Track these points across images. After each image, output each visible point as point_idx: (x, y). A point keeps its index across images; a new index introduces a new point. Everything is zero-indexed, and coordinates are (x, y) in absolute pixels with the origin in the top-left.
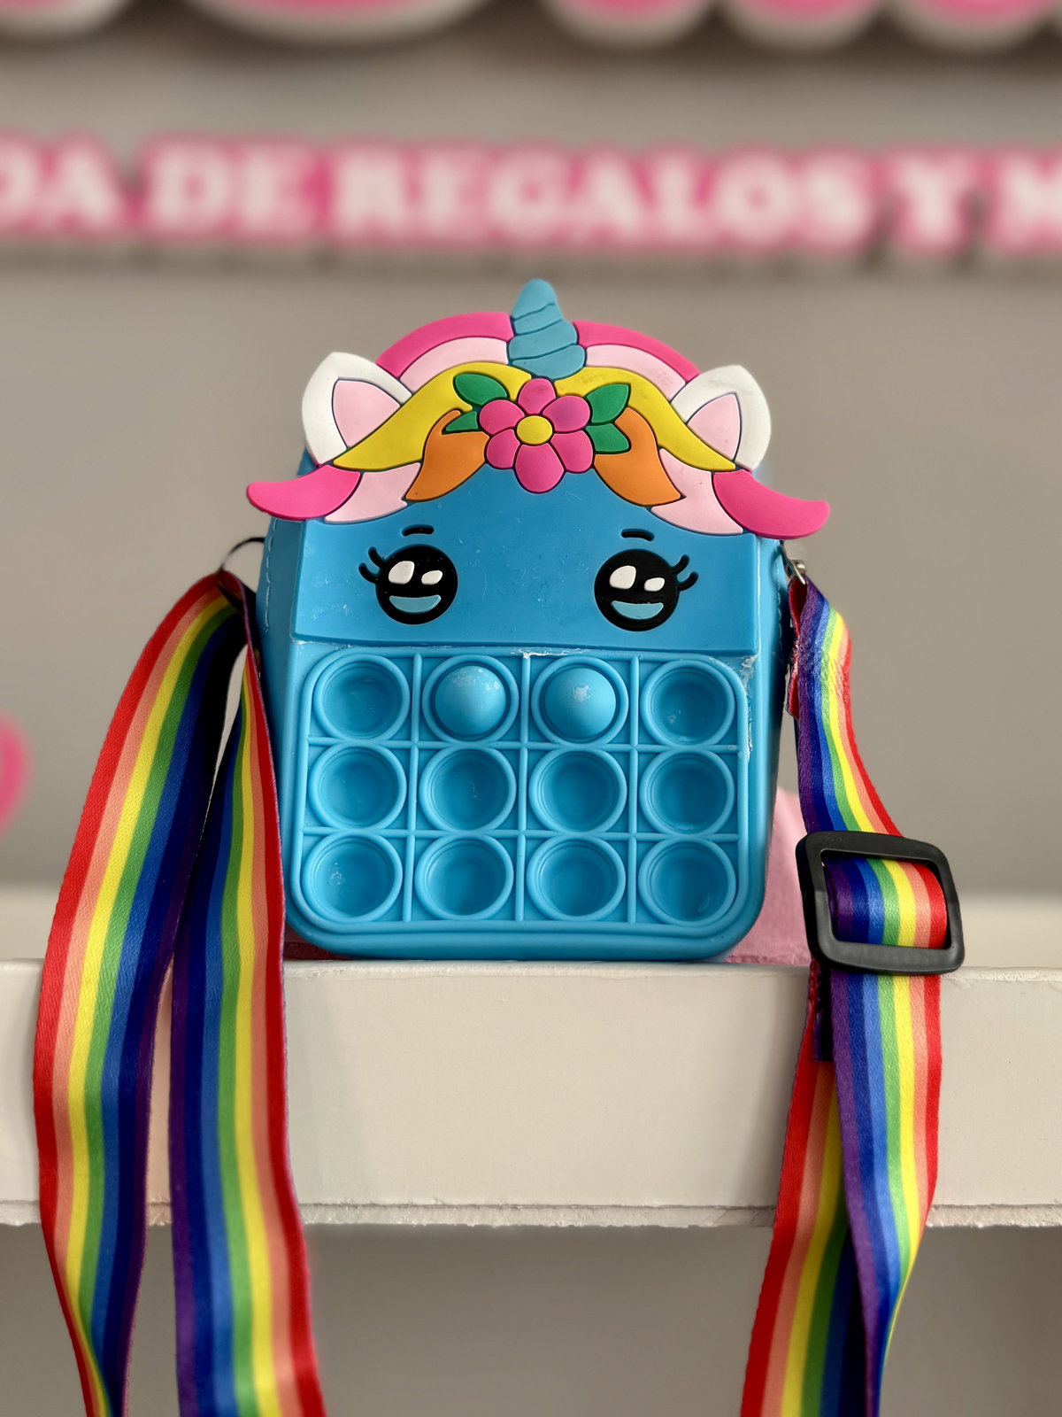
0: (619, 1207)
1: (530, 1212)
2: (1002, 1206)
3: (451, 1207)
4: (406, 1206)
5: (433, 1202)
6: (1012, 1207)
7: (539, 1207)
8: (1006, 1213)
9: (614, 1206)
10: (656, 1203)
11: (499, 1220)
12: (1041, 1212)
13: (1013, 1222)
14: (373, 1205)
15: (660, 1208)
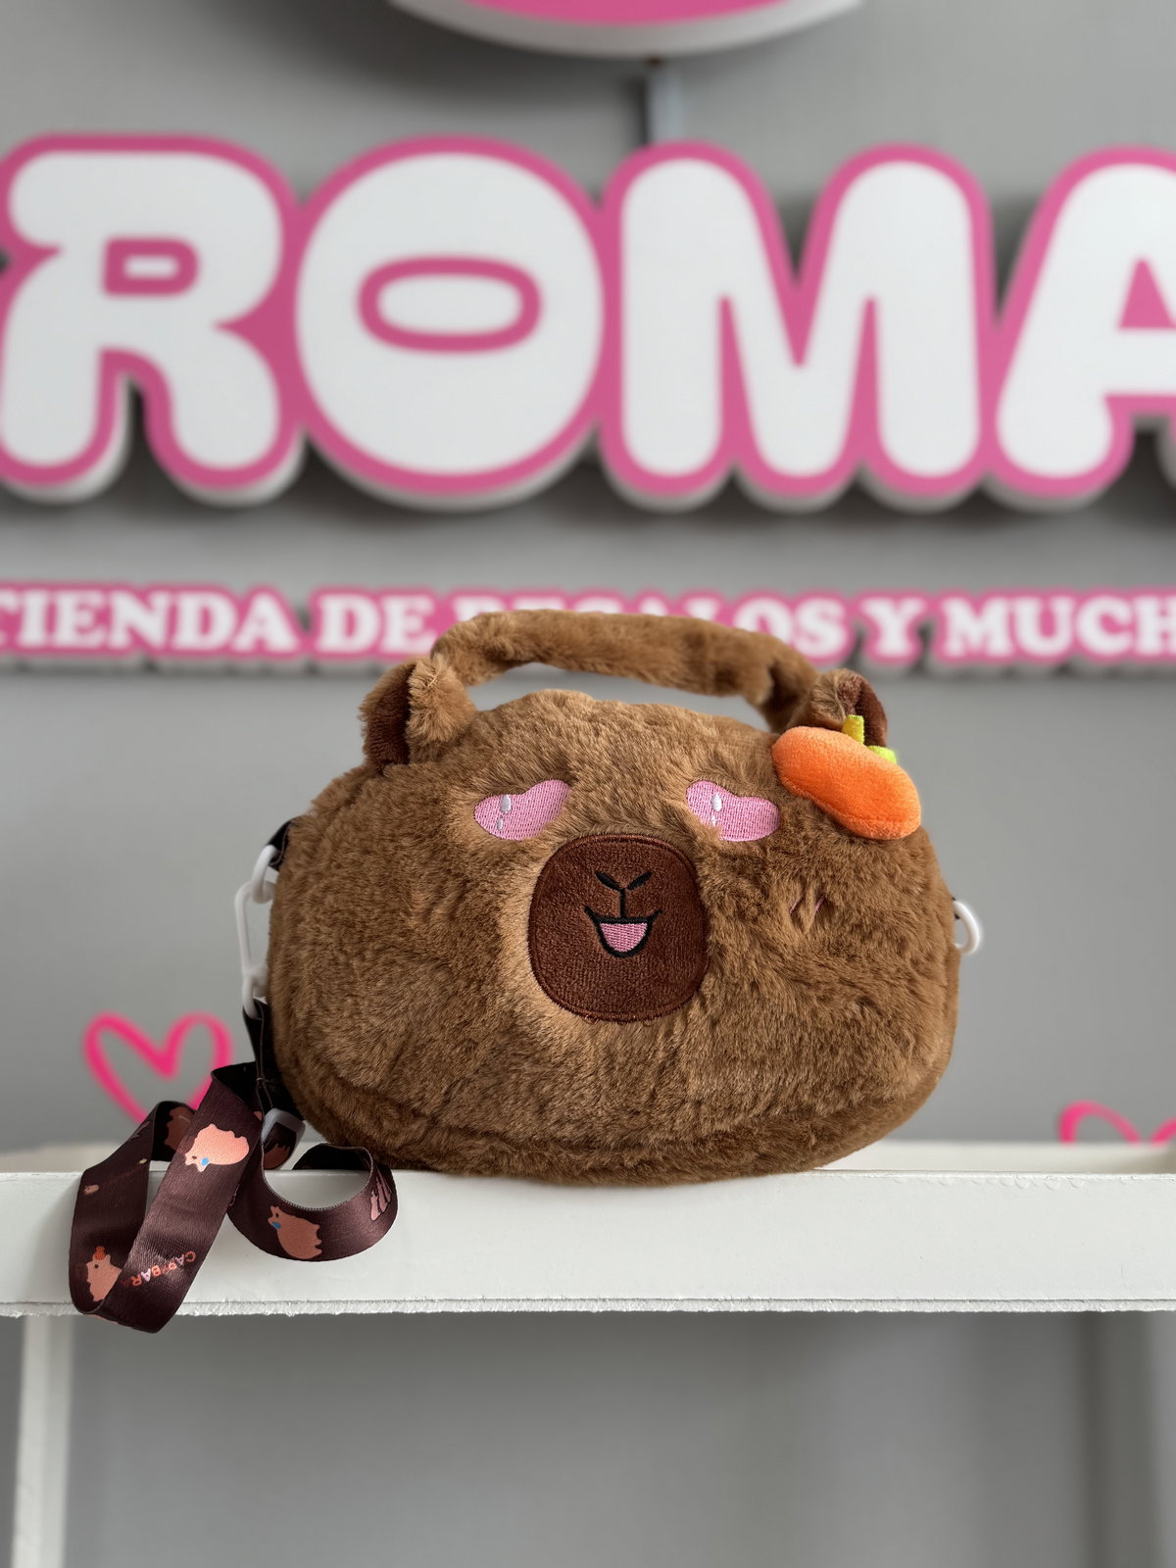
0: (660, 1299)
1: (612, 1303)
2: (868, 1300)
3: (570, 1300)
4: (546, 1300)
5: (560, 1298)
6: (874, 1301)
7: (617, 1300)
8: (871, 1304)
9: (657, 1299)
10: (680, 1298)
11: (596, 1308)
12: (890, 1304)
13: (874, 1309)
14: (528, 1300)
15: (682, 1300)
